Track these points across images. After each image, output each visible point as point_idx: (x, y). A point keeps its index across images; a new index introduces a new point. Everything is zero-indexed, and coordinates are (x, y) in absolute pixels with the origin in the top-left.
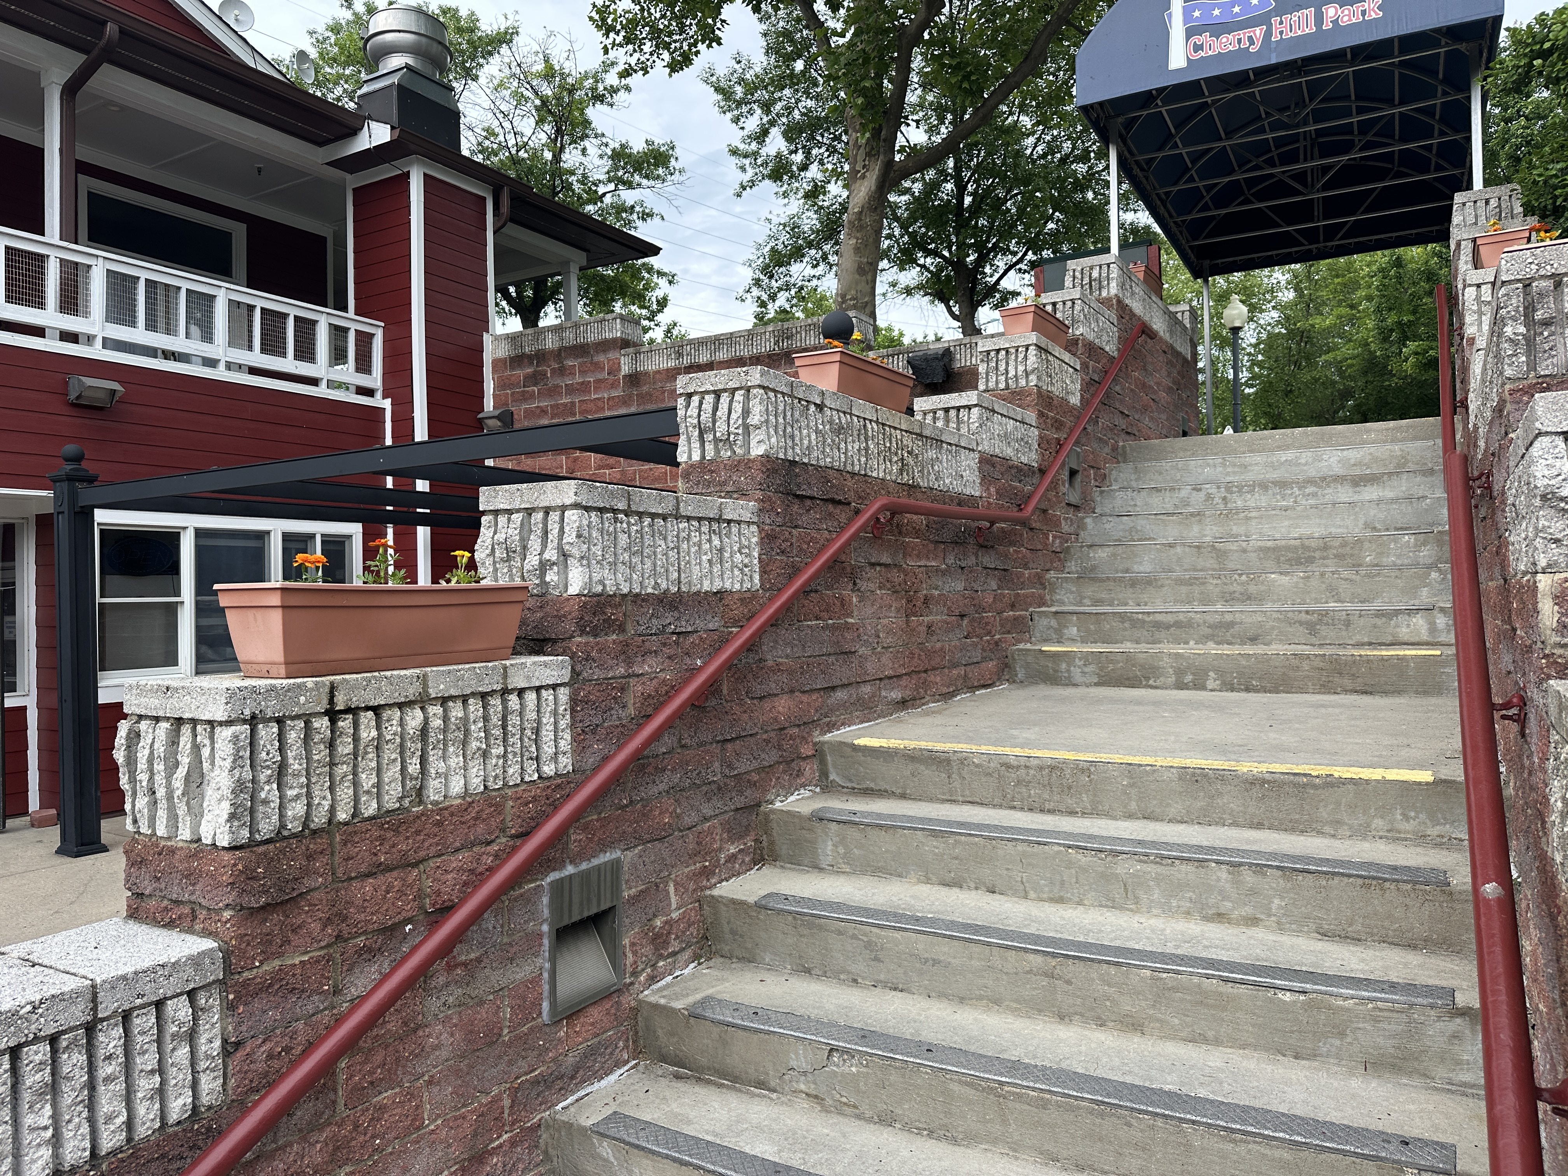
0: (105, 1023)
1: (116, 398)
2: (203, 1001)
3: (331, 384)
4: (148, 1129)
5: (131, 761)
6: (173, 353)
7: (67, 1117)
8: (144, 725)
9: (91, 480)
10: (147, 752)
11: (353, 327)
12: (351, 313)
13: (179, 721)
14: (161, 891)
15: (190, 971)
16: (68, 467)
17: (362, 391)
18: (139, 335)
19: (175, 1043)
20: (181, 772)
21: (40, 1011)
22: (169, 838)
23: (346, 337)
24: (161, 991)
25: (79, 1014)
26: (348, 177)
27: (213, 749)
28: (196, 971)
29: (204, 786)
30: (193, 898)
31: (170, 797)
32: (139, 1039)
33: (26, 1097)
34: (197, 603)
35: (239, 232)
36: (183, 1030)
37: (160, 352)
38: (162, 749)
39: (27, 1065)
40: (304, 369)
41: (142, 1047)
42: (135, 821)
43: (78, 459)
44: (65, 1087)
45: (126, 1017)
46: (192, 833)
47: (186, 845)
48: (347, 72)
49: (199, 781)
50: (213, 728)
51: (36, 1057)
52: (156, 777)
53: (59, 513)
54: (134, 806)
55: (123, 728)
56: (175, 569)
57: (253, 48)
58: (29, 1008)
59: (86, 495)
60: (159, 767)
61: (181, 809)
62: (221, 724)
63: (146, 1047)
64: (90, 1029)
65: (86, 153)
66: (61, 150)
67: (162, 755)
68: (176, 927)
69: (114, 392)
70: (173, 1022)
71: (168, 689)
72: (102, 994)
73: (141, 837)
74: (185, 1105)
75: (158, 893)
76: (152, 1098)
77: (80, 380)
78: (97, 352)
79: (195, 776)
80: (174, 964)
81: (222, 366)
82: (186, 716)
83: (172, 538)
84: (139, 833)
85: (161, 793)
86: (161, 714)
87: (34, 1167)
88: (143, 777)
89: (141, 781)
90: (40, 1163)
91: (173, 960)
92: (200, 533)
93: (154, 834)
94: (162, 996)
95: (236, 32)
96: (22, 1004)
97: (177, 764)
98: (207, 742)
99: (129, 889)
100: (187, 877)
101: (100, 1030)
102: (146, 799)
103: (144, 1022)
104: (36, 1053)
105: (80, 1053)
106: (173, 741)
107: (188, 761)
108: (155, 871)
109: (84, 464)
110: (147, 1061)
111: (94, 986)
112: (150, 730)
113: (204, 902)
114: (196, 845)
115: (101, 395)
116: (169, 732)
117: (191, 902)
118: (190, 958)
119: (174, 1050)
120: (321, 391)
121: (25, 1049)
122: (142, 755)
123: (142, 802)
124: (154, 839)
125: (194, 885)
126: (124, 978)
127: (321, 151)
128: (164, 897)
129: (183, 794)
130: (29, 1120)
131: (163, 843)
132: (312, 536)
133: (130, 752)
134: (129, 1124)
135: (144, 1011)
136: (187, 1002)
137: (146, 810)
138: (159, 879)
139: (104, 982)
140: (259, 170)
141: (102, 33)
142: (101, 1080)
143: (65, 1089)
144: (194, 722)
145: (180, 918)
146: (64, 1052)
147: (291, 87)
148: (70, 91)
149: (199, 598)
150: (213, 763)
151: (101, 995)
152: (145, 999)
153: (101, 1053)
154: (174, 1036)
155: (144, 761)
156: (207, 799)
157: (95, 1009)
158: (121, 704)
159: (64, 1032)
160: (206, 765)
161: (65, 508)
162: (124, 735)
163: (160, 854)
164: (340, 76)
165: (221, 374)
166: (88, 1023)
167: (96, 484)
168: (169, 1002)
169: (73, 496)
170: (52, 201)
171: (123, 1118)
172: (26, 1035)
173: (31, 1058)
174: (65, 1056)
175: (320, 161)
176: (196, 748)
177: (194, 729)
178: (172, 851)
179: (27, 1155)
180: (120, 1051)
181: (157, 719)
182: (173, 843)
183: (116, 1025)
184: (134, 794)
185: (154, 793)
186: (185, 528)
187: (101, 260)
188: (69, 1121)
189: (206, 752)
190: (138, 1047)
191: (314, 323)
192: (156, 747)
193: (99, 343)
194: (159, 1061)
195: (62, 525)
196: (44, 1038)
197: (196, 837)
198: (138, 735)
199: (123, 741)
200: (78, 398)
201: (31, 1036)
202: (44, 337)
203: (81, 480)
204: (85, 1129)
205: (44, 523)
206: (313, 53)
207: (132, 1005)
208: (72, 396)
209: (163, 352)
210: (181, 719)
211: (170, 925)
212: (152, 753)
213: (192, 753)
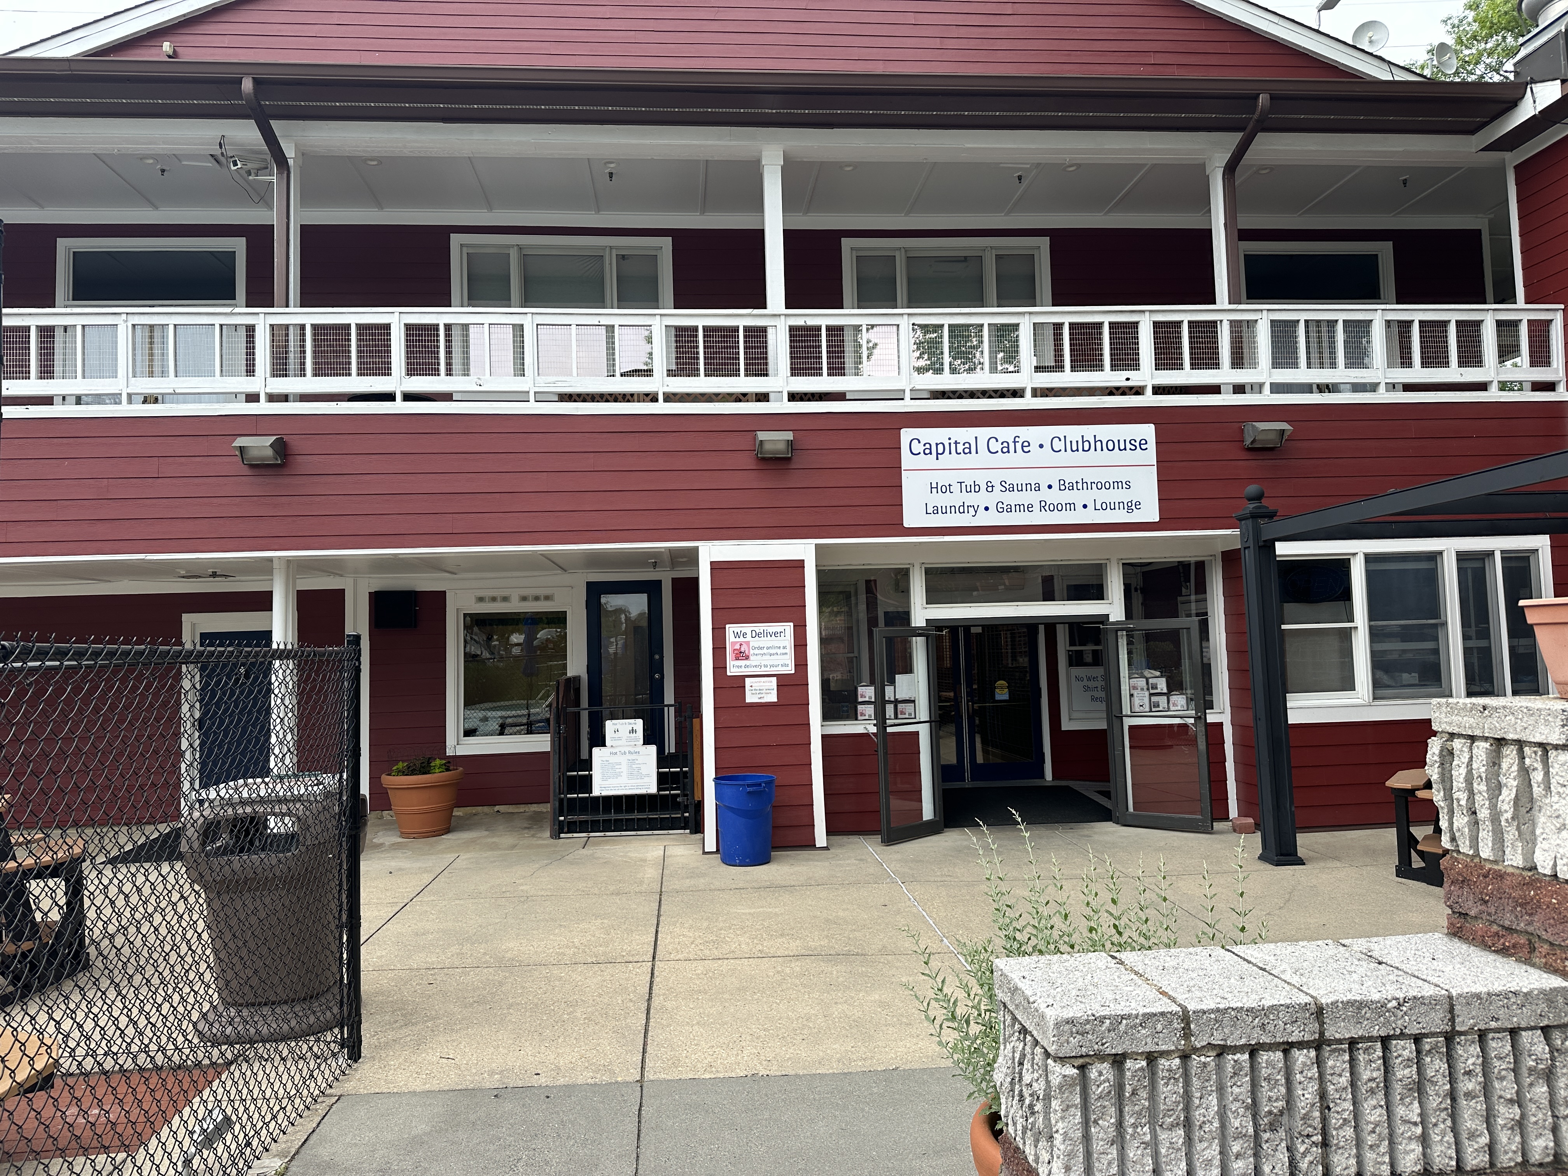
0: (1463, 1038)
1: (1285, 437)
2: (1559, 1043)
3: (1504, 386)
4: (1510, 1159)
5: (1447, 779)
6: (1327, 386)
7: (1434, 1120)
8: (1457, 744)
9: (1271, 515)
10: (1463, 771)
11: (1525, 317)
12: (1521, 302)
13: (1500, 742)
14: (1489, 914)
15: (1543, 1006)
16: (1251, 506)
17: (1538, 386)
18: (1302, 374)
19: (1532, 1078)
20: (1507, 796)
21: (1404, 1009)
22: (1496, 862)
23: (1517, 331)
24: (1515, 1019)
25: (1437, 1022)
26: (1507, 155)
27: (1547, 773)
28: (1549, 1007)
29: (1535, 811)
30: (1530, 929)
31: (1495, 817)
32: (1496, 1063)
33: (1398, 1089)
34: (1371, 628)
35: (1385, 251)
36: (1541, 1066)
37: (1315, 387)
38: (1483, 769)
39: (1396, 1058)
40: (1471, 375)
41: (1499, 1073)
42: (1453, 839)
43: (1259, 497)
44: (1430, 1090)
45: (1482, 1036)
46: (1525, 860)
47: (1517, 872)
48: (1489, 45)
49: (1529, 806)
50: (1546, 752)
51: (1404, 1053)
52: (1476, 797)
53: (1245, 548)
54: (1451, 824)
55: (1434, 746)
56: (1346, 595)
57: (1389, 63)
58: (1394, 1003)
59: (1268, 529)
60: (1480, 787)
61: (1511, 834)
62: (1556, 747)
63: (1503, 1073)
64: (1450, 1037)
65: (1248, 222)
66: (1225, 224)
67: (1484, 775)
68: (1512, 955)
69: (1283, 431)
70: (1530, 1056)
71: (1485, 708)
72: (1459, 1007)
73: (1461, 857)
74: (1546, 1148)
75: (1484, 916)
76: (1512, 1128)
77: (1253, 426)
78: (1267, 398)
79: (1524, 800)
80: (1526, 994)
81: (1382, 388)
82: (1511, 736)
83: (1342, 566)
84: (1459, 852)
85: (1484, 813)
86: (1478, 733)
87: (1408, 1158)
88: (1462, 796)
89: (1458, 800)
90: (1412, 1156)
91: (1525, 990)
92: (1369, 558)
93: (1477, 855)
94: (1516, 1025)
95: (1371, 54)
96: (1389, 998)
97: (1500, 786)
98: (1539, 766)
99: (1450, 907)
100: (1521, 905)
101: (1458, 1043)
102: (1466, 819)
103: (1500, 1046)
104: (1404, 1048)
105: (1441, 1060)
106: (1495, 762)
107: (1515, 783)
108: (1481, 893)
109: (1265, 502)
110: (1506, 1088)
111: (1450, 997)
112: (1466, 749)
113: (1545, 936)
114: (1530, 874)
115: (1272, 436)
116: (1488, 753)
117: (1527, 932)
118: (1542, 992)
119: (1531, 1085)
120: (1493, 395)
121: (1394, 1042)
122: (1459, 774)
123: (1461, 821)
124: (1477, 860)
125: (1531, 915)
126: (1478, 996)
127: (1474, 139)
128: (1494, 922)
129: (1512, 818)
130: (1400, 1111)
131: (1488, 866)
132: (1491, 554)
133: (1443, 769)
134: (1491, 1148)
135: (1500, 1035)
136: (1542, 1039)
137: (1466, 830)
138: (1486, 902)
139: (1460, 995)
140: (1405, 182)
141: (1256, 105)
142: (1462, 1094)
143: (1430, 1092)
144: (1520, 744)
145: (1514, 946)
146: (1426, 1055)
147: (1431, 83)
148: (1230, 169)
149: (1372, 623)
150: (1548, 788)
151: (1457, 1008)
152: (1500, 1023)
153: (1461, 1067)
154: (1531, 1070)
155: (1461, 779)
156: (1540, 825)
157: (1452, 1020)
158: (1429, 721)
159: (1426, 1036)
160: (1537, 790)
161: (1251, 543)
162: (1437, 752)
163: (1485, 876)
164: (1480, 54)
165: (1382, 397)
166: (1447, 1032)
167: (1275, 519)
168: (1523, 1033)
169: (1257, 532)
170: (1221, 271)
171: (1485, 1140)
172: (1394, 1029)
173: (1400, 1052)
174: (1428, 1059)
175: (1474, 150)
176: (1525, 772)
177: (1521, 751)
178: (1501, 876)
179: (1401, 1144)
180: (1479, 1069)
181: (1473, 738)
182: (1500, 868)
183: (1473, 1042)
184: (1451, 813)
185: (1475, 813)
186: (1354, 554)
187: (1265, 312)
188: (1435, 1125)
189: (1537, 776)
190: (1496, 1071)
191: (1478, 324)
192: (1475, 766)
193: (1267, 389)
194: (1517, 1093)
195: (1249, 559)
196: (1409, 1037)
197: (1529, 865)
198: (1451, 753)
199: (1436, 758)
200: (1252, 442)
201: (1398, 1032)
202: (1220, 393)
203: (1263, 516)
204: (1450, 1138)
205: (1230, 559)
206: (1450, 41)
207: (1487, 1026)
208: (1248, 442)
209: (1318, 386)
210: (1503, 739)
211: (1504, 952)
212: (1470, 772)
213: (1519, 775)
